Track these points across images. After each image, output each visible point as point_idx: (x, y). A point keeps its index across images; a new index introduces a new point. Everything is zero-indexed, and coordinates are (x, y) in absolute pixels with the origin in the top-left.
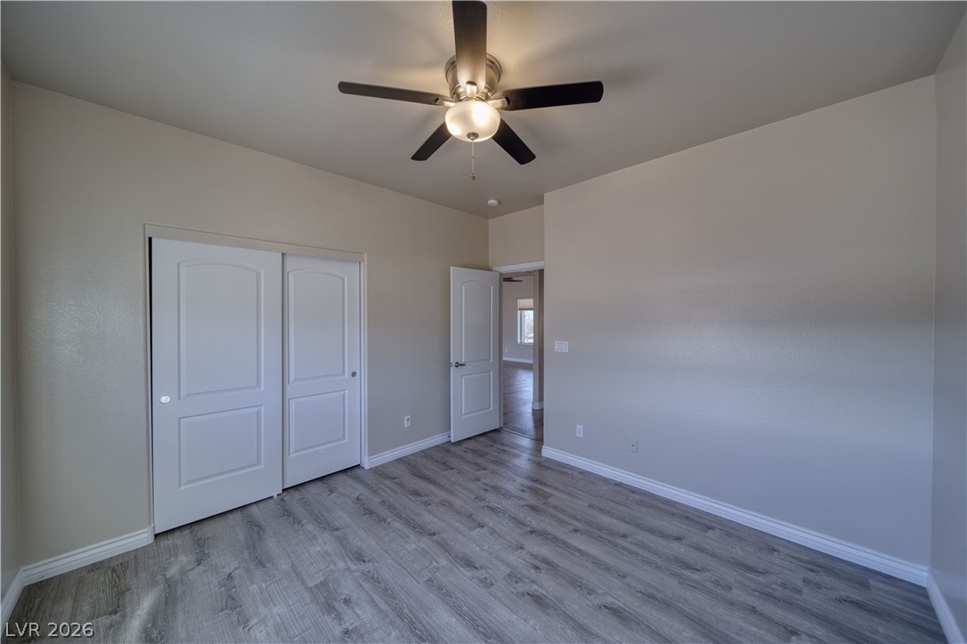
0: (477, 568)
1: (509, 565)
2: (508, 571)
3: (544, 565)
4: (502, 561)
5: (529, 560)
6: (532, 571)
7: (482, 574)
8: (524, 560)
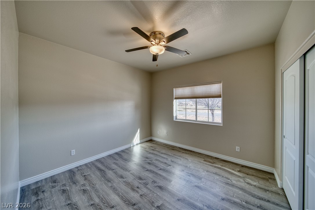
0: (158, 186)
1: (147, 188)
2: (147, 186)
3: (135, 189)
4: (149, 189)
5: (139, 190)
6: (139, 186)
7: (156, 185)
8: (141, 190)
